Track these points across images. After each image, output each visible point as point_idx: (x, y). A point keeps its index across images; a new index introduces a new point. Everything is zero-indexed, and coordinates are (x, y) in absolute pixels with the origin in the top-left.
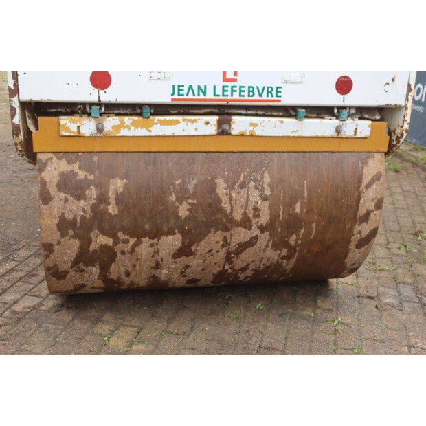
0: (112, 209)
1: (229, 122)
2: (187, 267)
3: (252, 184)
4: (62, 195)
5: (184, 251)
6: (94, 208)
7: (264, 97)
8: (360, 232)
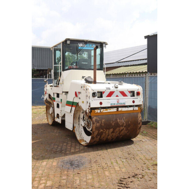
0: (103, 125)
1: (118, 109)
2: (113, 135)
3: (122, 119)
4: (96, 123)
5: (113, 132)
6: (100, 124)
7: (123, 104)
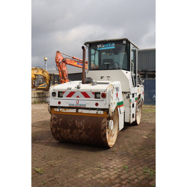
0: (60, 123)
1: (78, 110)
3: (81, 121)
4: (53, 120)
7: (83, 106)
8: (102, 134)
